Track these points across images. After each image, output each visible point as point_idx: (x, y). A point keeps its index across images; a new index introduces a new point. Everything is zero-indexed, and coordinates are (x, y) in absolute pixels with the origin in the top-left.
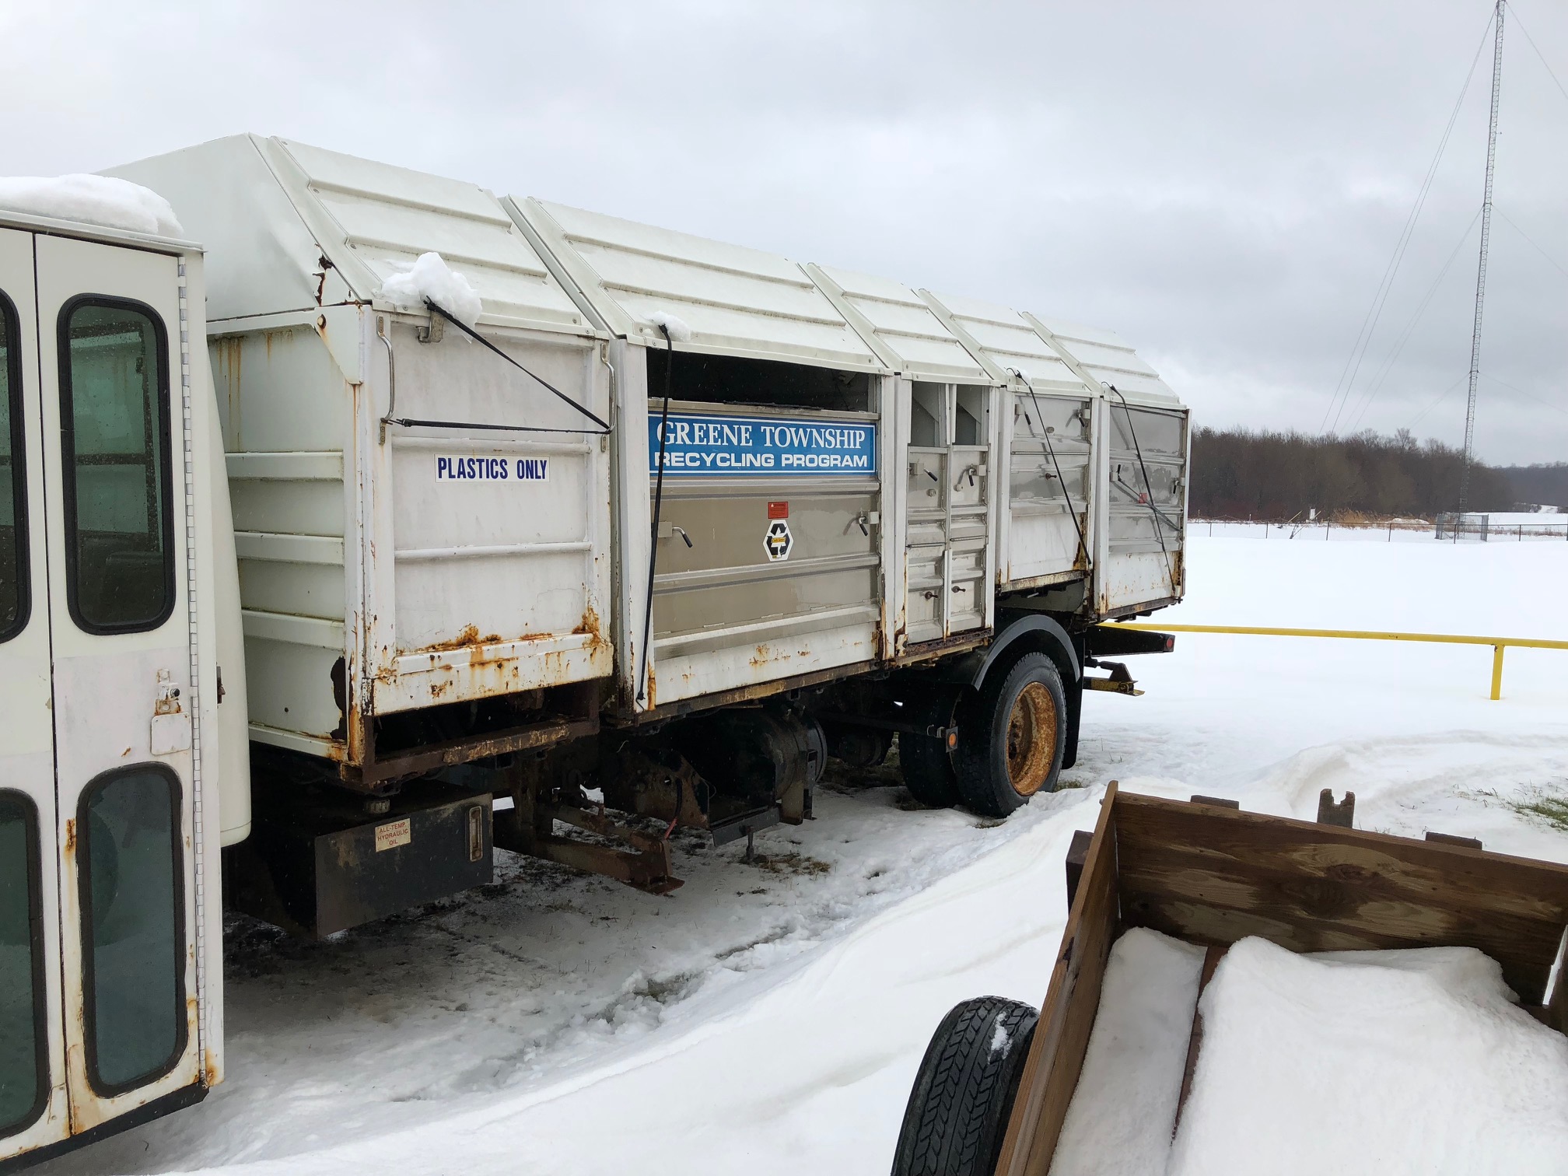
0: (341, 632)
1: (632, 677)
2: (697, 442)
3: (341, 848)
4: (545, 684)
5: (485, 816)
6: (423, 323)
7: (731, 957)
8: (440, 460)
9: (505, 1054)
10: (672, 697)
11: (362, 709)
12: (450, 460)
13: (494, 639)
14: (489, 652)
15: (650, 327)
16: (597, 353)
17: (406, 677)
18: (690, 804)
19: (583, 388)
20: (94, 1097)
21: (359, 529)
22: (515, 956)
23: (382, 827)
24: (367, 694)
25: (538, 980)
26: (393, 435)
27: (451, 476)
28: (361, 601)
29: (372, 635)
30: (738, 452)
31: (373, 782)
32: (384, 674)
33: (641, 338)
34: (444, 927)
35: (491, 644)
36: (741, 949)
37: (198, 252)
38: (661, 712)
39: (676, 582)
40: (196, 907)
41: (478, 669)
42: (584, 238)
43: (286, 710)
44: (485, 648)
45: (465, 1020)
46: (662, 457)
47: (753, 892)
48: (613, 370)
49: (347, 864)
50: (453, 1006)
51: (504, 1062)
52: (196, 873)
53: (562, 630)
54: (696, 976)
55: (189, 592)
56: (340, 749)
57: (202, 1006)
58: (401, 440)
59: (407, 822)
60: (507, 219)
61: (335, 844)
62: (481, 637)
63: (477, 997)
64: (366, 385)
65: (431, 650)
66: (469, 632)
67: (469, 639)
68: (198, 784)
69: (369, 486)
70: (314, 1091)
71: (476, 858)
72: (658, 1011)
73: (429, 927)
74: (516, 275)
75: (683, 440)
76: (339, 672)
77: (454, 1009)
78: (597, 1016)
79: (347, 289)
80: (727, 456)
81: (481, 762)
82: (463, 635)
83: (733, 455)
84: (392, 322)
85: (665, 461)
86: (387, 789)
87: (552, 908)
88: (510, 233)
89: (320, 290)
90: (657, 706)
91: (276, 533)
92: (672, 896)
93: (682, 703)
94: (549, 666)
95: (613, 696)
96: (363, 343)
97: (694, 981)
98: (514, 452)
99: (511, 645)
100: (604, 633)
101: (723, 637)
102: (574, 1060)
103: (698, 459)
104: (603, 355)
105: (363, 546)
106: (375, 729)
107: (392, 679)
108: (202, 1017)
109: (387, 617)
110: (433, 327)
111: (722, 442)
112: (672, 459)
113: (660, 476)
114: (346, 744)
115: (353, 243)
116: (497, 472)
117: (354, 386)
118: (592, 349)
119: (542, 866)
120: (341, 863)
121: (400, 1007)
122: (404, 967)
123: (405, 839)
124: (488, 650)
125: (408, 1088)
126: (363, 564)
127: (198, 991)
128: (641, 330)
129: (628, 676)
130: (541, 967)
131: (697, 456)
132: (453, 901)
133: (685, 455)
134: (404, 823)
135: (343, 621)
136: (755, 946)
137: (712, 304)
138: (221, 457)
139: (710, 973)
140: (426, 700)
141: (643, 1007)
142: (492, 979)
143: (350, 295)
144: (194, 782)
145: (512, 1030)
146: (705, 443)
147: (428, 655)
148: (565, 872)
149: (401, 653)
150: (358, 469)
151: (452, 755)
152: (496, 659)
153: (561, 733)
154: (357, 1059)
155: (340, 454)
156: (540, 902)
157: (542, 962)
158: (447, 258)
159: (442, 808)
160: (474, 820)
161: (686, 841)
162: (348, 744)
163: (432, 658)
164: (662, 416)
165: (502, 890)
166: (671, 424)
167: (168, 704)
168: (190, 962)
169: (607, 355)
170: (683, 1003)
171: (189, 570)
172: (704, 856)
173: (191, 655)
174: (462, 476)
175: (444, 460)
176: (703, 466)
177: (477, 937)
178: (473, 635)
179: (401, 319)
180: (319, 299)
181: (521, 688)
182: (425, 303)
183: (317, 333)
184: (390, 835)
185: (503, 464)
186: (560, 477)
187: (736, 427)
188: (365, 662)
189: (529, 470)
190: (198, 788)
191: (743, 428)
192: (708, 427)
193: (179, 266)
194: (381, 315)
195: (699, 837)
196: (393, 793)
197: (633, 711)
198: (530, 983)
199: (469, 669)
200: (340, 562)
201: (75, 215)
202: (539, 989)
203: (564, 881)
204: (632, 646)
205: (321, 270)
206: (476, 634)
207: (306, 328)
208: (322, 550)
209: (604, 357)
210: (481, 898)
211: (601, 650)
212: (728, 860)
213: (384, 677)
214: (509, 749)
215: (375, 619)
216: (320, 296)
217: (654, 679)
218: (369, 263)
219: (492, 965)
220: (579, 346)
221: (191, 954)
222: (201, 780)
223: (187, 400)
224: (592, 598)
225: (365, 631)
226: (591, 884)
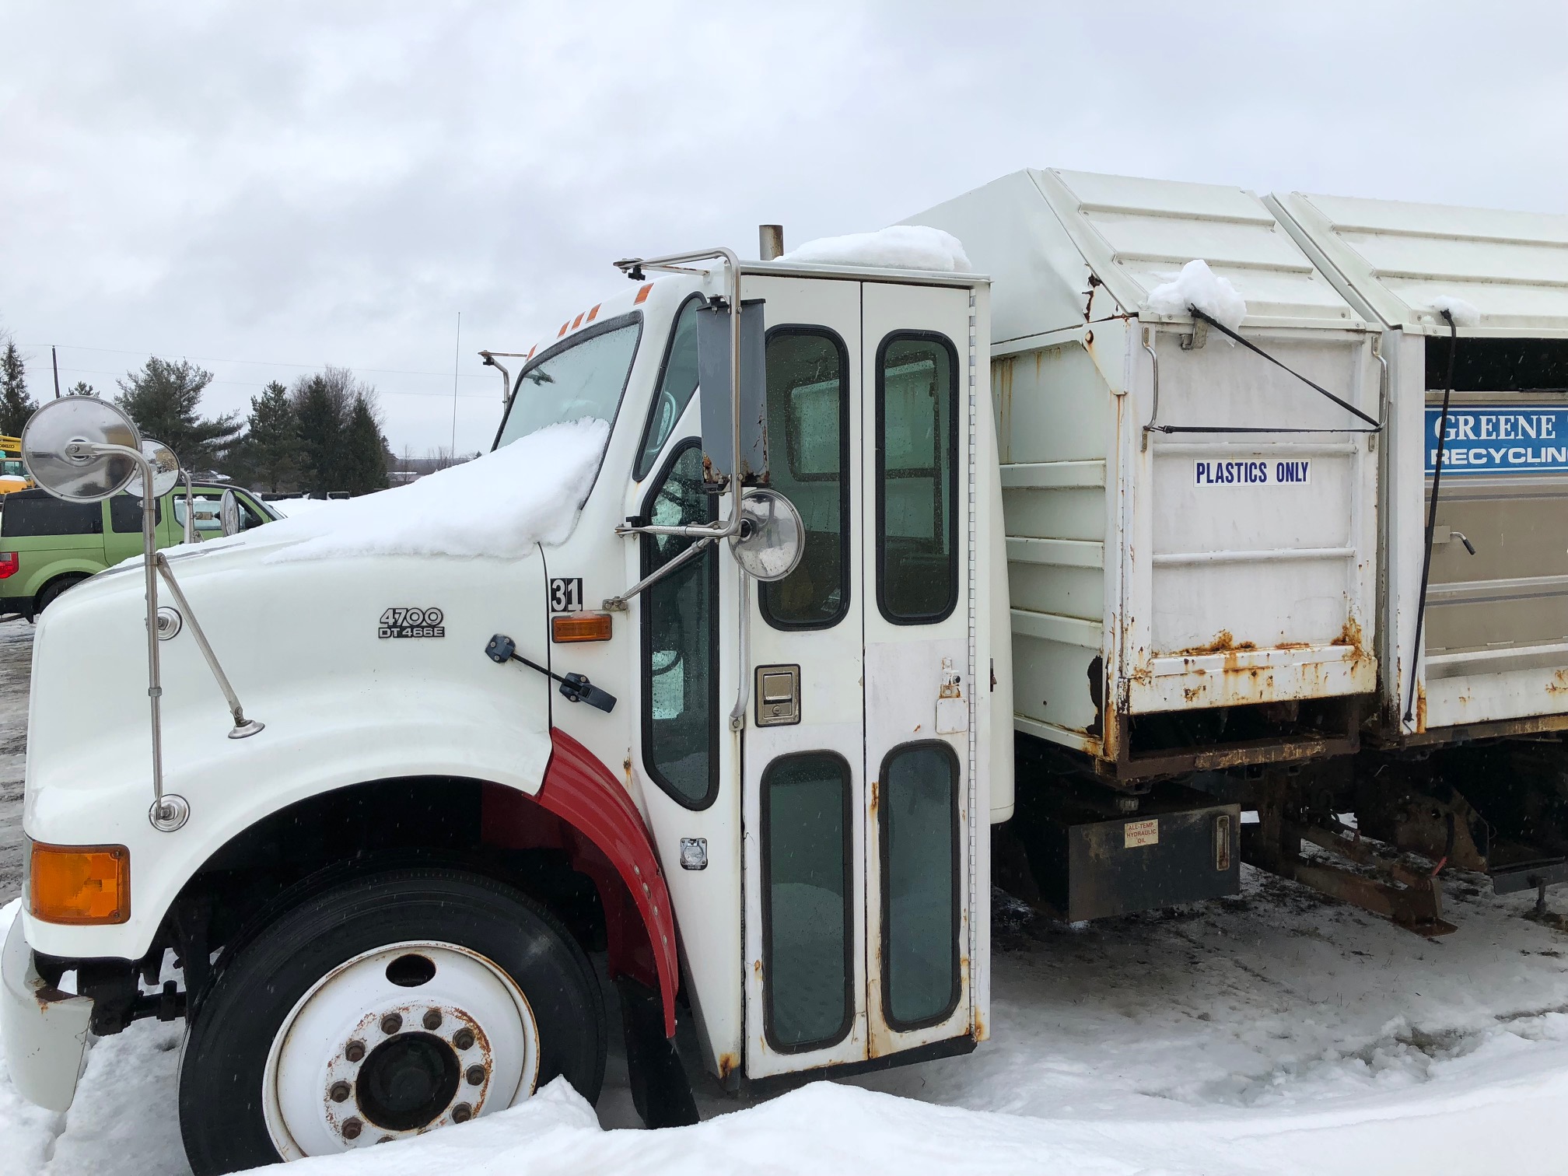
0: (1099, 632)
1: (1399, 695)
2: (1484, 436)
3: (1091, 839)
4: (1301, 696)
5: (1232, 826)
6: (1186, 330)
7: (1516, 1022)
8: (1199, 465)
9: (1251, 1073)
10: (1446, 720)
11: (1118, 707)
12: (1208, 464)
13: (1248, 647)
14: (1243, 659)
15: (1430, 314)
16: (1367, 346)
17: (1161, 679)
18: (1464, 841)
19: (1351, 386)
20: (887, 1028)
21: (1120, 534)
22: (1258, 975)
23: (1131, 825)
24: (1123, 694)
25: (1285, 1005)
26: (1155, 442)
27: (1209, 481)
28: (1119, 603)
29: (1129, 636)
30: (1537, 446)
31: (1124, 779)
32: (1140, 675)
33: (1419, 326)
34: (1184, 934)
35: (1245, 651)
36: (1528, 1015)
37: (986, 283)
38: (1432, 736)
39: (1454, 594)
40: (970, 875)
41: (1231, 676)
42: (1354, 228)
43: (1045, 703)
44: (1239, 655)
45: (1209, 1030)
46: (1440, 455)
47: (1543, 954)
48: (1385, 363)
49: (1097, 855)
50: (1195, 1014)
51: (1251, 1081)
52: (970, 844)
53: (1320, 641)
54: (1473, 1034)
55: (969, 589)
56: (1095, 744)
57: (972, 966)
58: (1162, 447)
59: (1155, 822)
60: (1270, 217)
61: (1087, 836)
62: (1235, 643)
63: (1220, 1008)
64: (1130, 395)
65: (1185, 653)
66: (1223, 638)
67: (1223, 645)
68: (972, 763)
69: (1130, 493)
70: (1065, 1067)
71: (1223, 867)
72: (1427, 1064)
73: (1169, 931)
74: (1281, 274)
75: (1466, 435)
76: (1096, 670)
77: (1197, 1016)
78: (1352, 1055)
79: (1115, 304)
80: (1522, 451)
81: (1233, 770)
82: (1217, 641)
83: (1530, 450)
84: (1157, 332)
85: (1443, 459)
86: (1139, 787)
87: (1297, 932)
88: (1273, 231)
89: (1088, 308)
90: (1428, 730)
91: (1040, 538)
92: (1438, 942)
93: (1458, 729)
94: (1306, 677)
95: (1375, 715)
96: (1129, 355)
97: (1467, 1040)
98: (1274, 455)
99: (1266, 653)
100: (1367, 645)
101: (1512, 657)
102: (1330, 1095)
103: (1484, 456)
104: (1374, 348)
105: (1122, 550)
106: (1129, 727)
107: (1147, 680)
108: (972, 976)
109: (1144, 620)
110: (1196, 334)
111: (1516, 435)
112: (1452, 456)
113: (1437, 476)
114: (1101, 739)
115: (1119, 259)
116: (1256, 476)
117: (1119, 396)
118: (1362, 343)
119: (1284, 888)
120: (1092, 854)
121: (1142, 1004)
122: (1145, 966)
123: (1152, 839)
124: (1243, 657)
125: (1155, 1085)
126: (1122, 567)
127: (969, 952)
128: (1419, 318)
129: (1393, 693)
130: (1288, 992)
131: (1484, 452)
132: (1191, 910)
133: (1468, 452)
134: (1152, 824)
135: (1101, 622)
136: (1547, 1014)
137: (1507, 282)
138: (997, 467)
139: (1490, 1034)
140: (1179, 704)
141: (1410, 1057)
142: (1235, 994)
143: (1117, 309)
144: (970, 761)
145: (1259, 1050)
146: (1494, 437)
147: (1183, 659)
148: (1311, 897)
149: (1156, 655)
150: (1121, 476)
151: (1204, 760)
152: (1251, 667)
153: (1317, 748)
154: (1104, 1046)
155: (1103, 462)
156: (1283, 924)
157: (1288, 986)
158: (1211, 263)
159: (1189, 813)
160: (1222, 829)
161: (1453, 885)
162: (1104, 739)
163: (1186, 662)
164: (1442, 409)
165: (1241, 907)
166: (1453, 418)
167: (950, 689)
168: (963, 924)
169: (1379, 348)
170: (1455, 1061)
171: (969, 571)
172: (1479, 904)
173: (969, 647)
174: (1220, 480)
175: (1202, 465)
176: (1491, 462)
177: (1218, 950)
178: (1227, 641)
179: (1166, 329)
180: (1087, 316)
181: (1275, 698)
182: (1190, 310)
183: (1085, 348)
184: (1139, 833)
185: (1263, 467)
186: (1322, 480)
187: (1535, 418)
188: (1122, 661)
189: (1288, 473)
190: (973, 767)
191: (1544, 418)
192: (1498, 420)
193: (970, 297)
194: (1146, 326)
195: (1470, 882)
196: (1144, 792)
197: (1399, 733)
198: (1276, 1006)
199: (1222, 675)
200: (1099, 565)
201: (892, 262)
202: (1286, 1014)
203: (1309, 907)
204: (1399, 662)
205: (1090, 288)
206: (1230, 640)
207: (1074, 344)
208: (1082, 554)
209: (1376, 350)
210: (1220, 911)
211: (1364, 663)
212: (1509, 913)
213: (1140, 678)
214: (1261, 759)
215: (1133, 621)
216: (1088, 313)
217: (1425, 699)
218: (1136, 277)
219: (1234, 980)
220: (1347, 341)
221: (965, 917)
222: (975, 761)
223: (972, 417)
224: (1354, 607)
225: (1122, 632)
226: (1341, 914)
